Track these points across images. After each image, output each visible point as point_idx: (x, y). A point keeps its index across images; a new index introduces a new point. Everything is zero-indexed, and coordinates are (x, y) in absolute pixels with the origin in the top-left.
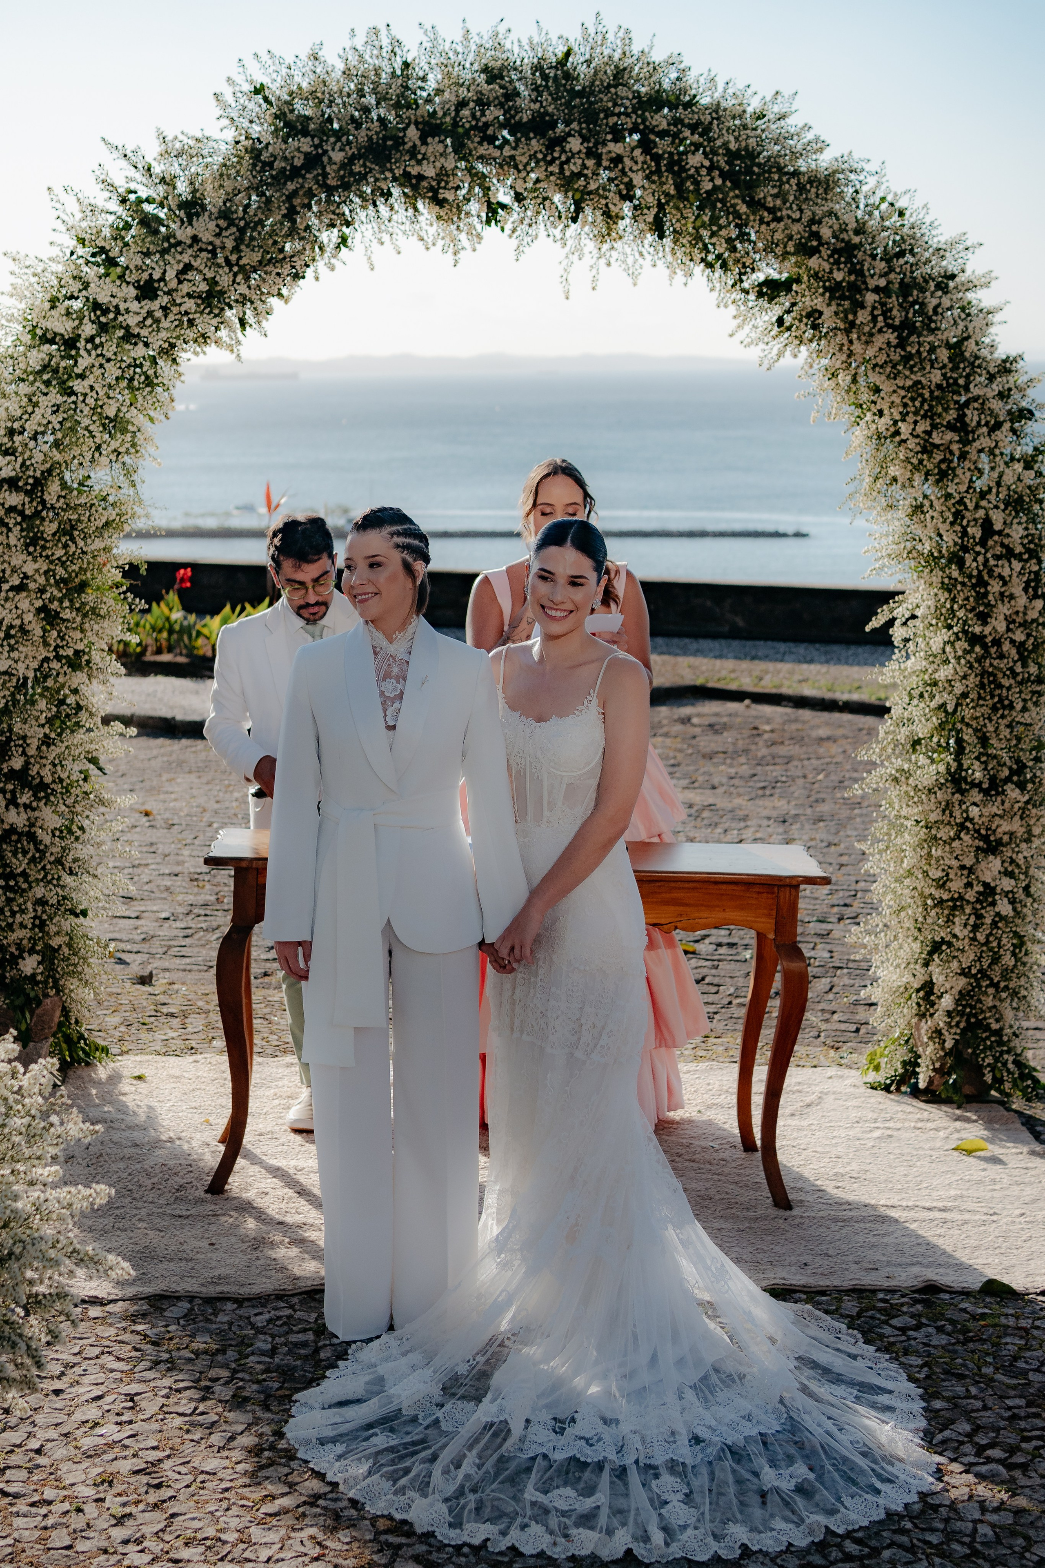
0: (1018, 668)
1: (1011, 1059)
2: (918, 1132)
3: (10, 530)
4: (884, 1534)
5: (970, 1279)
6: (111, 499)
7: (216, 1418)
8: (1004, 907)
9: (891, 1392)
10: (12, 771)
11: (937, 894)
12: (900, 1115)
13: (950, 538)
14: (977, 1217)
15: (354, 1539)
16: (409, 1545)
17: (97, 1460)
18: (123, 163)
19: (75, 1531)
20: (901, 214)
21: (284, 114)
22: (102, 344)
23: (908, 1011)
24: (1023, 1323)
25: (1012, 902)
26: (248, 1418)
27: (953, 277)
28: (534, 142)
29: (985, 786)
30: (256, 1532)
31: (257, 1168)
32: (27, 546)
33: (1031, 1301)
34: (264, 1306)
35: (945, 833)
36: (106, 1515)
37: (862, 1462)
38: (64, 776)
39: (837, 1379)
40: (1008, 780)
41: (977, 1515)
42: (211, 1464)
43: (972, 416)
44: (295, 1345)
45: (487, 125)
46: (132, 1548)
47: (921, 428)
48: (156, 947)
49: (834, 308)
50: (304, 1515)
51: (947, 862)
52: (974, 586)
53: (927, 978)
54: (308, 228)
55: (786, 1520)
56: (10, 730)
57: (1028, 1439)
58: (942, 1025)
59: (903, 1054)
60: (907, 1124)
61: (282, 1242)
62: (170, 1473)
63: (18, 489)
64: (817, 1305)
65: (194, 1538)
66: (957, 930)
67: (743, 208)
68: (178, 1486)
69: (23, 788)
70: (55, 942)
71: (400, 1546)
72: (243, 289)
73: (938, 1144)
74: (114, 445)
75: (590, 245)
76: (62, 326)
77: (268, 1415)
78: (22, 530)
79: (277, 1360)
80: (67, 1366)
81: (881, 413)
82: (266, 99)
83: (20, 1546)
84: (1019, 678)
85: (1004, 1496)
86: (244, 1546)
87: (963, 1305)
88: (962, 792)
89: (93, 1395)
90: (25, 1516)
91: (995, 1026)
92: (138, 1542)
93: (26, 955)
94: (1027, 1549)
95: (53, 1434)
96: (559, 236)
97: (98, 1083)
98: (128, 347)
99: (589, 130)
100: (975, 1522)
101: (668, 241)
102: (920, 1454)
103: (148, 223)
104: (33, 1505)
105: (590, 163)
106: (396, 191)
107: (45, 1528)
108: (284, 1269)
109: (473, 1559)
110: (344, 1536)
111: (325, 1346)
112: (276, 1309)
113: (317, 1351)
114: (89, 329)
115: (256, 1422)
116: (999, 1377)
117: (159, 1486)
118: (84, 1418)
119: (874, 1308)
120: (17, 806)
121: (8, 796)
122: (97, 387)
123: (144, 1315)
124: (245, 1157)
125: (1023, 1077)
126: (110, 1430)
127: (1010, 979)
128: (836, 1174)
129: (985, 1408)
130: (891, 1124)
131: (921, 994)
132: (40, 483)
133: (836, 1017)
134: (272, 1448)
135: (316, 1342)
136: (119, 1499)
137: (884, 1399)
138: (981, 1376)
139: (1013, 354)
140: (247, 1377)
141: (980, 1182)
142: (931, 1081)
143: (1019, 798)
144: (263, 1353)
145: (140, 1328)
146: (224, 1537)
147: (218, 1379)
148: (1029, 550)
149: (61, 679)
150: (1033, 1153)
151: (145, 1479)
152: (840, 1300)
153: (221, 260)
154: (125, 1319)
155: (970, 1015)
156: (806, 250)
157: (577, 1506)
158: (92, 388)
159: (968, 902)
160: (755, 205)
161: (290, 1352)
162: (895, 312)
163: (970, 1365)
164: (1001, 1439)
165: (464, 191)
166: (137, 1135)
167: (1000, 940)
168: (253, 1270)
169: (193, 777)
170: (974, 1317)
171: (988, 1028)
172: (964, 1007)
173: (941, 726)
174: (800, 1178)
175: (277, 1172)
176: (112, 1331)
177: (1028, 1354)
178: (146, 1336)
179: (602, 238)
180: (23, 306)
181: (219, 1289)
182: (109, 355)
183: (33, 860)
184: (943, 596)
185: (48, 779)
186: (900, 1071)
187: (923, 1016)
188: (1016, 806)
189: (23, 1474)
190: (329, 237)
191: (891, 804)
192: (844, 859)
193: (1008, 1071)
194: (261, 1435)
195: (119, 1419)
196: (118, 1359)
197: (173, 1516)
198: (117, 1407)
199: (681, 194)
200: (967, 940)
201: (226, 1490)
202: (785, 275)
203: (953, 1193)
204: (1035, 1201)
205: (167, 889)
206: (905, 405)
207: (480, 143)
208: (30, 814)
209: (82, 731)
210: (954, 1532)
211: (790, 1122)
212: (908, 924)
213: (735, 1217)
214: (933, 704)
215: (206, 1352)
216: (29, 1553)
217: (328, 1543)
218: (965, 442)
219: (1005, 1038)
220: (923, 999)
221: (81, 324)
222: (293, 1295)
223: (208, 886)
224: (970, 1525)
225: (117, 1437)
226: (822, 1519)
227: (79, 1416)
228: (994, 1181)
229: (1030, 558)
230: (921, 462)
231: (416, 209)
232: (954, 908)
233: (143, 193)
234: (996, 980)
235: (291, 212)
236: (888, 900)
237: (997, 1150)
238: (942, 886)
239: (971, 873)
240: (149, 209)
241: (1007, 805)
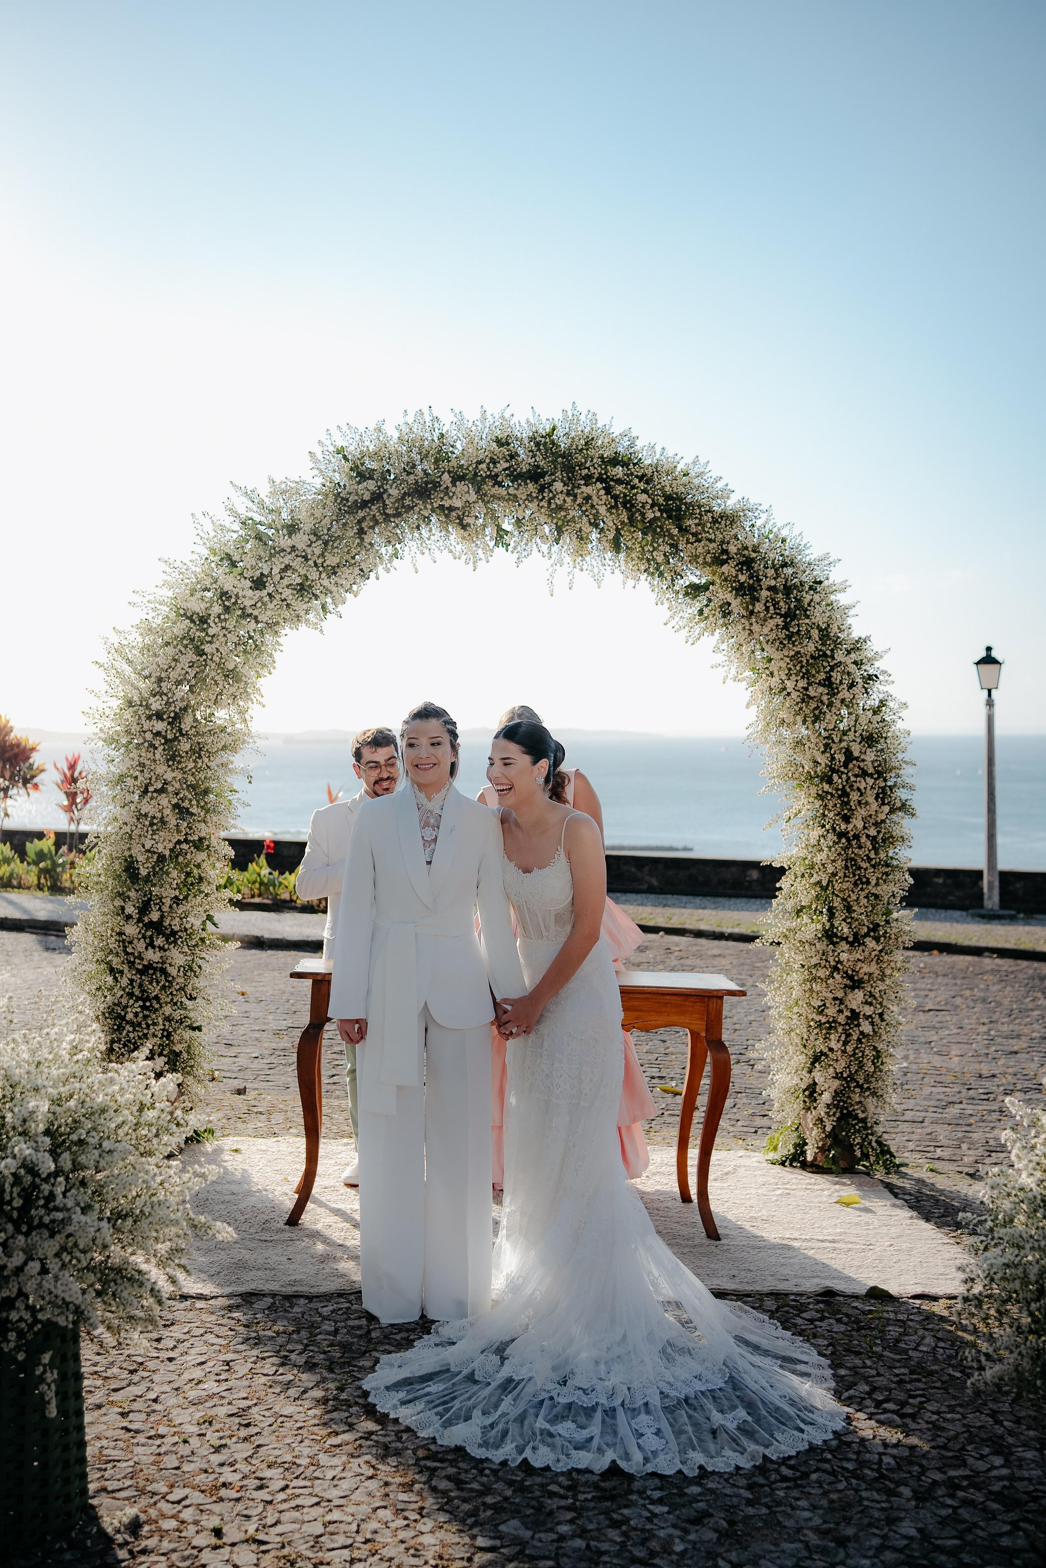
0: (872, 855)
1: (874, 1139)
2: (808, 1192)
3: (156, 748)
4: (811, 1462)
5: (857, 1287)
6: (228, 730)
7: (292, 1378)
8: (866, 1027)
9: (806, 1363)
10: (151, 922)
11: (818, 1018)
12: (794, 1181)
13: (823, 760)
14: (858, 1247)
15: (400, 1463)
16: (442, 1468)
17: (200, 1407)
18: (245, 499)
19: (182, 1457)
20: (783, 541)
21: (357, 467)
22: (226, 620)
23: (798, 1105)
24: (900, 1317)
25: (872, 1023)
26: (318, 1378)
27: (820, 582)
28: (530, 485)
29: (851, 939)
30: (323, 1458)
31: (323, 1210)
32: (168, 760)
33: (904, 1303)
34: (329, 1301)
35: (823, 973)
36: (207, 1446)
37: (791, 1411)
38: (188, 926)
39: (766, 1353)
40: (867, 935)
41: (881, 1450)
42: (288, 1410)
43: (836, 676)
44: (353, 1327)
45: (497, 475)
46: (226, 1469)
47: (802, 684)
48: (248, 1075)
49: (739, 599)
50: (360, 1446)
51: (824, 994)
52: (840, 797)
53: (811, 1081)
54: (371, 544)
55: (735, 1451)
56: (151, 894)
57: (915, 1397)
58: (823, 1114)
59: (793, 1139)
60: (800, 1187)
61: (342, 1258)
62: (256, 1416)
63: (163, 720)
64: (745, 1303)
65: (275, 1462)
66: (833, 1044)
67: (675, 531)
68: (263, 1425)
69: (158, 934)
70: (178, 1048)
71: (435, 1469)
72: (326, 582)
73: (824, 1199)
74: (232, 690)
75: (567, 559)
76: (196, 606)
77: (332, 1375)
78: (164, 750)
80: (178, 1341)
81: (772, 674)
82: (345, 457)
83: (139, 1467)
84: (873, 862)
85: (901, 1436)
86: (314, 1468)
87: (855, 1304)
88: (834, 944)
89: (198, 1361)
90: (143, 1445)
91: (861, 1115)
92: (231, 1465)
93: (156, 1057)
94: (923, 1473)
95: (167, 1388)
96: (546, 552)
97: (206, 1154)
98: (244, 622)
99: (569, 479)
100: (880, 1454)
101: (622, 555)
102: (833, 1405)
103: (259, 537)
104: (150, 1438)
105: (569, 500)
106: (434, 519)
107: (159, 1454)
108: (342, 1276)
109: (493, 1479)
110: (393, 1461)
111: (375, 1329)
112: (337, 1303)
113: (369, 1332)
114: (217, 609)
115: (324, 1380)
116: (886, 1353)
117: (248, 1425)
118: (191, 1378)
119: (788, 1305)
120: (153, 947)
121: (148, 941)
122: (221, 649)
123: (238, 1307)
124: (314, 1202)
125: (883, 1152)
126: (210, 1386)
127: (871, 1082)
128: (751, 1217)
129: (878, 1375)
130: (788, 1186)
131: (807, 1093)
132: (177, 718)
133: (739, 1123)
134: (335, 1399)
135: (368, 1326)
136: (216, 1434)
137: (801, 1367)
138: (873, 1353)
139: (863, 637)
140: (316, 1349)
141: (857, 1224)
142: (815, 1158)
143: (876, 947)
144: (328, 1333)
145: (235, 1315)
146: (298, 1461)
147: (293, 1351)
148: (878, 772)
149: (189, 857)
150: (894, 1205)
151: (237, 1420)
152: (762, 1300)
153: (311, 563)
154: (224, 1309)
155: (843, 1108)
156: (719, 561)
157: (575, 1435)
158: (217, 650)
159: (840, 1024)
160: (683, 530)
161: (348, 1333)
162: (782, 604)
163: (864, 1345)
164: (893, 1396)
165: (481, 521)
166: (234, 1188)
167: (863, 1052)
168: (321, 1276)
169: (276, 973)
170: (864, 1313)
171: (856, 1117)
172: (839, 1101)
173: (817, 898)
174: (725, 1219)
175: (338, 1212)
176: (214, 1318)
177: (906, 1338)
178: (239, 1320)
179: (577, 554)
180: (170, 594)
181: (295, 1289)
182: (231, 627)
183: (164, 987)
184: (818, 803)
185: (176, 928)
186: (792, 1151)
187: (809, 1109)
188: (874, 953)
189: (143, 1416)
190: (385, 551)
191: (782, 955)
192: (737, 1027)
193: (872, 1148)
194: (327, 1389)
195: (218, 1378)
196: (218, 1336)
197: (259, 1446)
198: (217, 1370)
199: (632, 522)
200: (839, 1052)
201: (300, 1428)
202: (704, 581)
203: (838, 1230)
204: (899, 1237)
205: (257, 1039)
206: (790, 669)
207: (493, 486)
208: (163, 954)
209: (202, 895)
210: (864, 1461)
211: (714, 1184)
212: (798, 1041)
213: (678, 1244)
214: (813, 880)
215: (285, 1333)
216: (145, 1472)
217: (380, 1466)
218: (831, 695)
219: (869, 1125)
220: (808, 1096)
221: (211, 606)
223: (286, 1038)
224: (877, 1456)
225: (216, 1390)
226: (761, 1449)
227: (187, 1376)
228: (868, 1224)
229: (878, 778)
230: (801, 709)
231: (448, 531)
232: (830, 1028)
233: (257, 518)
234: (861, 1082)
235: (361, 532)
236: (781, 1024)
237: (867, 1204)
238: (821, 1013)
239: (841, 1003)
240: (262, 528)
241: (867, 953)
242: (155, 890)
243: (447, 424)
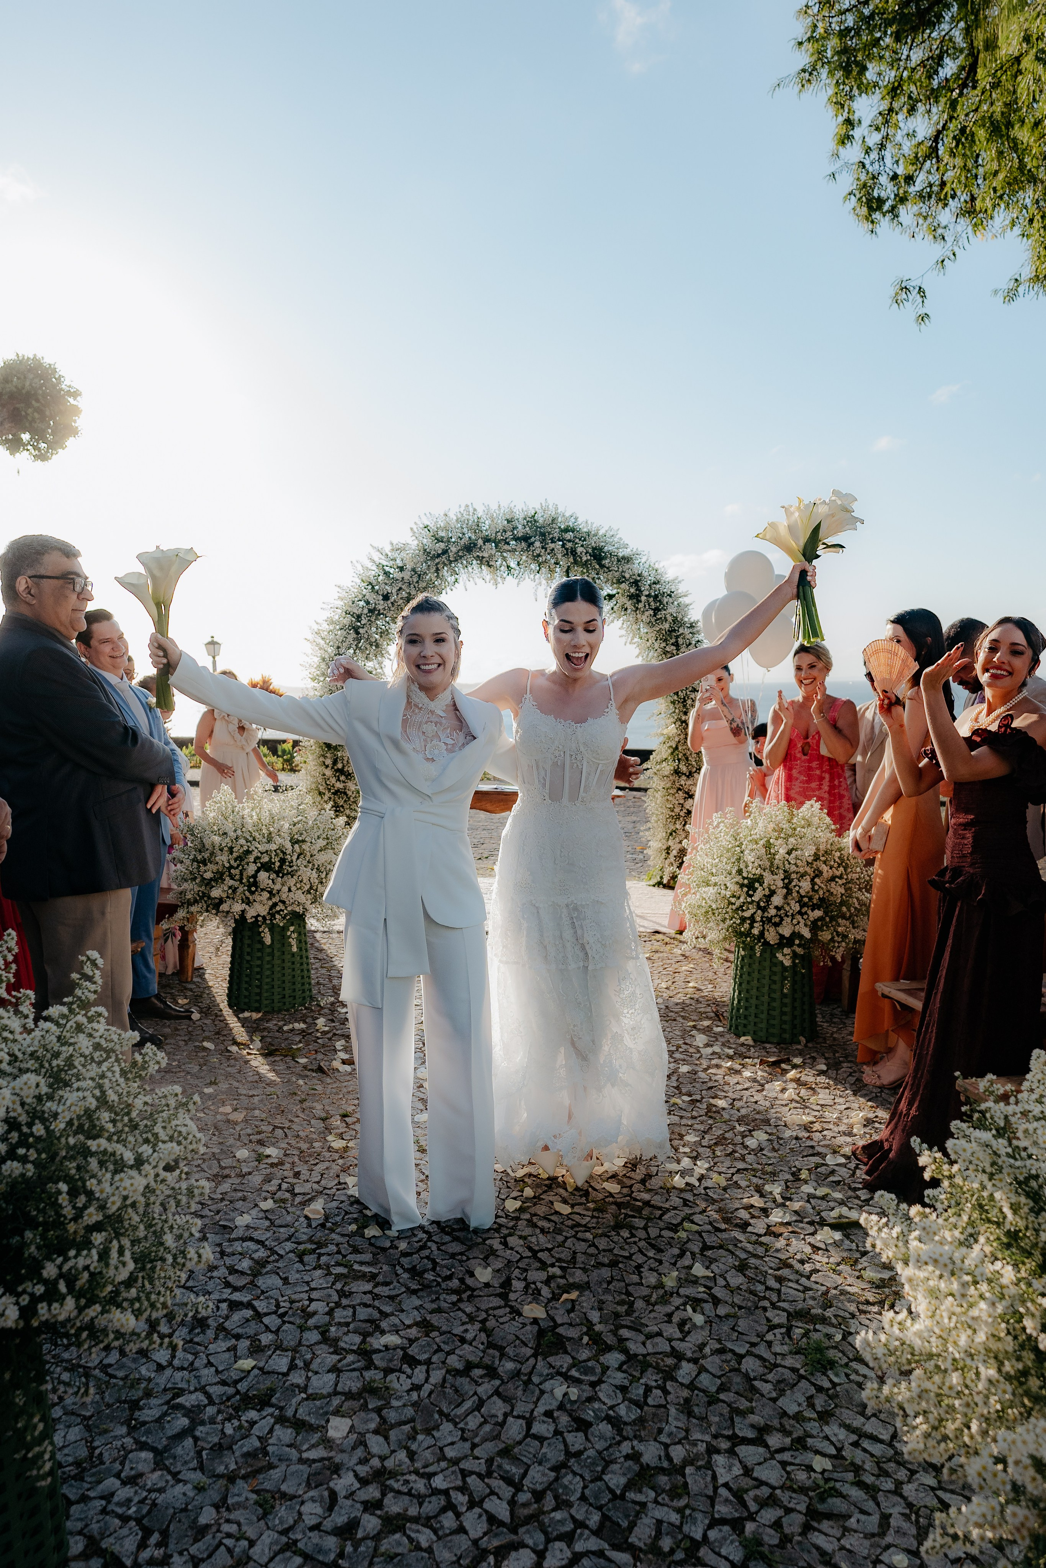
10: (338, 769)
18: (378, 553)
20: (655, 571)
21: (435, 535)
22: (370, 616)
27: (674, 592)
28: (523, 544)
35: (672, 791)
43: (680, 641)
45: (507, 539)
56: (337, 756)
59: (660, 875)
66: (678, 826)
75: (544, 582)
76: (355, 609)
81: (649, 640)
82: (429, 530)
99: (543, 540)
103: (387, 574)
105: (543, 551)
106: (475, 563)
114: (366, 611)
120: (340, 781)
121: (337, 778)
122: (369, 632)
139: (695, 620)
156: (622, 582)
158: (367, 632)
160: (602, 566)
162: (653, 603)
165: (499, 563)
179: (547, 579)
180: (342, 603)
182: (373, 620)
184: (672, 706)
186: (659, 880)
190: (451, 579)
199: (576, 562)
202: (613, 592)
206: (657, 638)
207: (505, 545)
208: (345, 784)
218: (678, 650)
221: (363, 610)
233: (385, 563)
235: (437, 570)
236: (654, 818)
240: (387, 569)
242: (339, 754)
243: (480, 513)
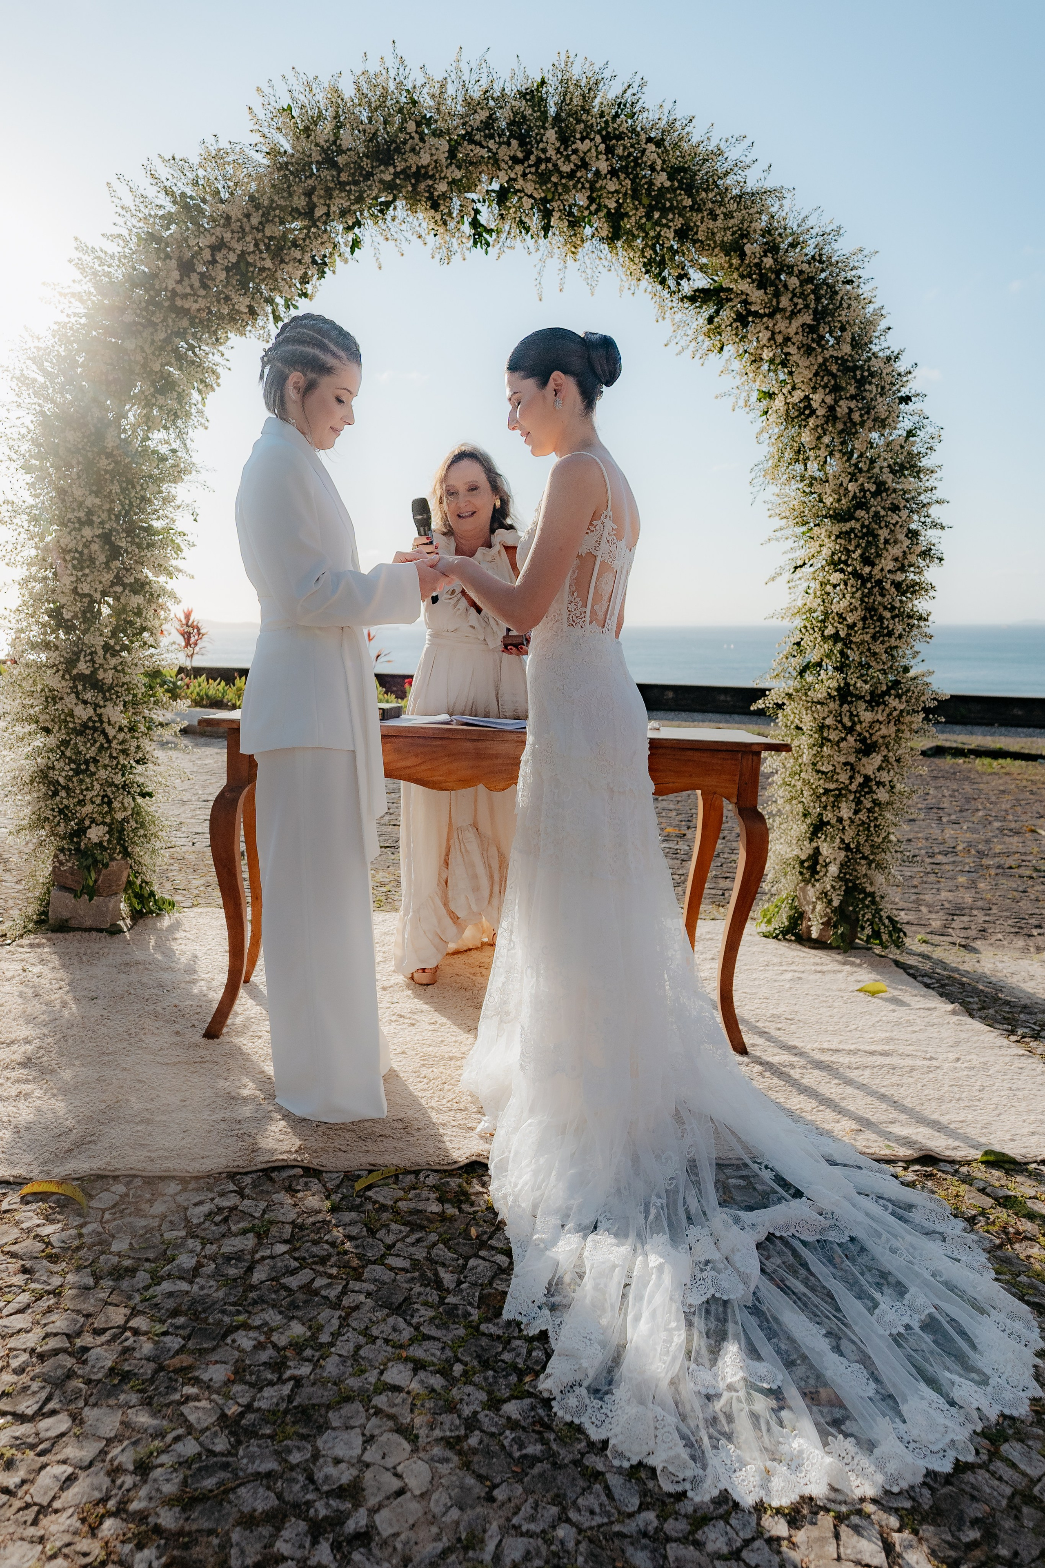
1: (883, 915)
2: (819, 975)
8: (881, 796)
11: (824, 784)
12: (797, 959)
14: (919, 1063)
23: (794, 877)
25: (888, 791)
26: (112, 1425)
29: (867, 698)
34: (210, 1190)
35: (834, 736)
44: (228, 1259)
47: (827, 402)
49: (762, 292)
51: (834, 759)
52: (864, 535)
53: (811, 852)
58: (827, 887)
59: (788, 910)
60: (808, 968)
69: (90, 689)
70: (121, 816)
73: (843, 986)
75: (557, 254)
77: (143, 1417)
79: (196, 1287)
88: (849, 703)
91: (869, 889)
96: (531, 251)
97: (157, 931)
111: (263, 1258)
113: (250, 1270)
125: (896, 930)
127: (876, 854)
130: (794, 967)
131: (806, 864)
135: (254, 1251)
139: (896, 350)
141: (898, 1024)
142: (820, 935)
150: (921, 993)
155: (848, 881)
159: (850, 791)
161: (217, 1274)
167: (874, 822)
171: (863, 891)
172: (845, 874)
184: (837, 544)
185: (113, 683)
187: (808, 881)
188: (895, 714)
190: (343, 239)
193: (884, 924)
200: (848, 822)
202: (713, 286)
203: (884, 1035)
204: (957, 1044)
208: (98, 711)
212: (799, 809)
214: (825, 633)
219: (878, 899)
220: (808, 868)
222: (246, 1173)
228: (908, 1021)
230: (826, 431)
231: (416, 214)
232: (839, 795)
234: (867, 853)
237: (896, 993)
238: (831, 780)
239: (853, 769)
241: (885, 714)
